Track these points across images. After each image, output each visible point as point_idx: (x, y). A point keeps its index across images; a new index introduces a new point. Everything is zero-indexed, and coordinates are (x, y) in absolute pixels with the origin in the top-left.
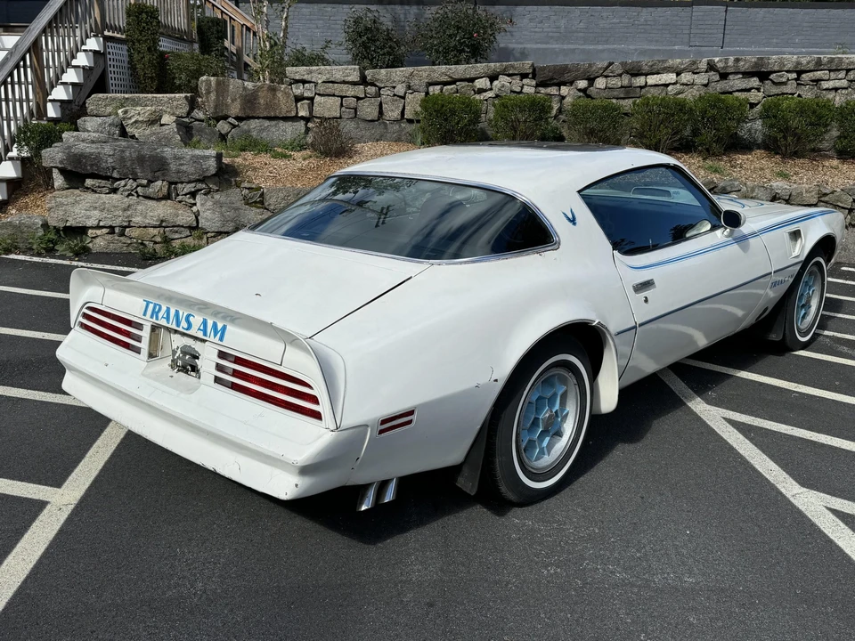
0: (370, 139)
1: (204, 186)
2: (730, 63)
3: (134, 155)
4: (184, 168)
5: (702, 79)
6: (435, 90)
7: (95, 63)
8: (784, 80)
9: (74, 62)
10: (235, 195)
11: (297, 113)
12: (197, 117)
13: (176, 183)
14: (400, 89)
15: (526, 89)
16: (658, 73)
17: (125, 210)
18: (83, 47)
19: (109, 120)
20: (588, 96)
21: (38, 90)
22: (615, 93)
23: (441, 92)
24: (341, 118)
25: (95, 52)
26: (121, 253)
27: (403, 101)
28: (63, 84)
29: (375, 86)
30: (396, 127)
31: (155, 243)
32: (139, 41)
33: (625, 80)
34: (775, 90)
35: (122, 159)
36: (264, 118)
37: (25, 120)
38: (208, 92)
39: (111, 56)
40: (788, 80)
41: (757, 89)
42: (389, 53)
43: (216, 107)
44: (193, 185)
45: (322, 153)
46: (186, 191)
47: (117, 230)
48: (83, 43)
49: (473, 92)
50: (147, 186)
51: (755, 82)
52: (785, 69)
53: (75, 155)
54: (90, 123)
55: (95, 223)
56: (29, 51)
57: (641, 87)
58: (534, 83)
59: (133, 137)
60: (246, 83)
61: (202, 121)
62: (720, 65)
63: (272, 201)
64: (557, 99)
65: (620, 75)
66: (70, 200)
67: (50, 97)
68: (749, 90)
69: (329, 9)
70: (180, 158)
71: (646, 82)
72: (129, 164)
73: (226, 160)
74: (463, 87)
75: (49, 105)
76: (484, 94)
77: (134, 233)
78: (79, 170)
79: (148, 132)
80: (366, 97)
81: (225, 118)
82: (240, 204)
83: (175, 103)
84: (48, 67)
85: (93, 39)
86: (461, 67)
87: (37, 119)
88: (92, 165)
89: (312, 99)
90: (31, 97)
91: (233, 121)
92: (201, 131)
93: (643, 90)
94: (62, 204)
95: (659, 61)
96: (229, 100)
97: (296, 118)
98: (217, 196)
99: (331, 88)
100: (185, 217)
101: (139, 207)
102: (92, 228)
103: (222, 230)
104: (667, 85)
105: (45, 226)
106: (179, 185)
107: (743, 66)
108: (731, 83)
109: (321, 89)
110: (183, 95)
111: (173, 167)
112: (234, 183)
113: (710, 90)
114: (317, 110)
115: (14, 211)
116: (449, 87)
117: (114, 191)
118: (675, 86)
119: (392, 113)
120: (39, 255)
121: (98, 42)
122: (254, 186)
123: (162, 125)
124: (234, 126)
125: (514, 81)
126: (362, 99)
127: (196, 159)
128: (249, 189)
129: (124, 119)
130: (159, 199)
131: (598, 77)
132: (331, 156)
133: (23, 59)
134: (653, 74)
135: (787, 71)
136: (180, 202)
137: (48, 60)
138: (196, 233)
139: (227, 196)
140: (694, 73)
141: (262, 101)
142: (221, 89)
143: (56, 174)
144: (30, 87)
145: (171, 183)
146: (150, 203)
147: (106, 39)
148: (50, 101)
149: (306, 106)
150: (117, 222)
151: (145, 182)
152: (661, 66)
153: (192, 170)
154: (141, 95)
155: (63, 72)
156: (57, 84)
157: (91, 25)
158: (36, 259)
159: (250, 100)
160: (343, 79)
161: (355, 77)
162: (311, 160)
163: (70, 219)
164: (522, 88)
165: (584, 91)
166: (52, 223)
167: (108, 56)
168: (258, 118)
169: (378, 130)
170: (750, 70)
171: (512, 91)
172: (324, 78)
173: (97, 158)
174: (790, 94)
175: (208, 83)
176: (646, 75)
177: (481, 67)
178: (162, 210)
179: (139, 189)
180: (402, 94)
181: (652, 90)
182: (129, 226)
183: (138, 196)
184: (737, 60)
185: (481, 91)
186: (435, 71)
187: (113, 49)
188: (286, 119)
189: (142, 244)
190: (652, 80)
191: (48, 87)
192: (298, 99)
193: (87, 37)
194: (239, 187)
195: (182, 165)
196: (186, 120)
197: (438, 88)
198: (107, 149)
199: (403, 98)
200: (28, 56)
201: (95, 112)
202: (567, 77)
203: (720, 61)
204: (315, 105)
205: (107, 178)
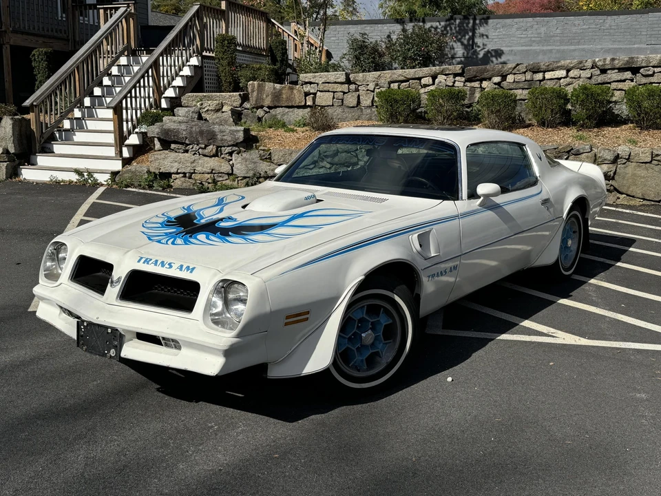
0: (351, 119)
1: (237, 148)
2: (608, 62)
3: (197, 130)
4: (225, 137)
5: (587, 74)
6: (394, 86)
7: (195, 73)
8: (651, 73)
9: (181, 73)
10: (254, 154)
11: (306, 103)
12: (246, 107)
13: (221, 147)
14: (371, 87)
15: (457, 84)
16: (553, 71)
17: (192, 163)
18: (188, 64)
19: (192, 109)
20: (502, 87)
21: (156, 91)
22: (521, 85)
23: (399, 88)
24: (333, 105)
25: (195, 66)
26: (189, 189)
27: (373, 93)
28: (172, 87)
29: (356, 84)
30: (369, 111)
31: (209, 183)
32: (222, 58)
33: (528, 76)
34: (644, 80)
35: (191, 133)
36: (286, 107)
37: (147, 110)
38: (253, 91)
39: (207, 69)
40: (654, 73)
41: (630, 80)
42: (372, 62)
43: (256, 101)
44: (230, 148)
45: (313, 128)
46: (226, 151)
47: (187, 175)
48: (187, 61)
49: (420, 87)
50: (205, 148)
51: (628, 75)
52: (651, 65)
53: (165, 130)
54: (180, 111)
55: (175, 170)
56: (151, 67)
57: (540, 81)
58: (463, 79)
59: (206, 120)
60: (276, 85)
61: (248, 109)
62: (600, 63)
63: (276, 158)
64: (479, 90)
65: (525, 73)
66: (163, 156)
67: (164, 96)
68: (624, 81)
69: (368, 28)
70: (223, 132)
71: (544, 77)
72: (194, 135)
73: (253, 133)
74: (413, 84)
75: (163, 101)
76: (428, 88)
77: (196, 177)
78: (167, 139)
79: (214, 117)
80: (349, 91)
81: (262, 107)
82: (257, 160)
83: (233, 98)
84: (163, 76)
85: (195, 58)
86: (413, 71)
87: (155, 109)
88: (174, 136)
89: (315, 94)
90: (151, 95)
91: (265, 109)
92: (247, 115)
93: (542, 83)
94: (158, 159)
95: (554, 62)
96: (265, 96)
97: (305, 107)
98: (244, 155)
99: (327, 87)
100: (226, 168)
101: (200, 161)
102: (174, 173)
103: (246, 175)
104: (560, 79)
105: (149, 172)
106: (223, 148)
107: (617, 64)
108: (609, 76)
109: (321, 87)
110: (238, 93)
111: (219, 137)
112: (254, 147)
113: (593, 81)
114: (319, 101)
115: (135, 164)
116: (404, 84)
117: (187, 151)
118: (565, 79)
119: (366, 101)
120: (144, 188)
121: (198, 59)
122: (266, 149)
123: (223, 112)
124: (267, 112)
125: (448, 79)
126: (346, 93)
127: (232, 132)
128: (263, 150)
129: (201, 109)
130: (211, 157)
131: (509, 74)
132: (318, 130)
133: (147, 72)
134: (550, 71)
135: (653, 67)
136: (223, 158)
137: (163, 72)
138: (231, 177)
139: (250, 155)
140: (582, 70)
141: (284, 96)
142: (261, 88)
143: (156, 141)
144: (151, 89)
145: (218, 147)
146: (206, 158)
147: (204, 57)
148: (164, 97)
149: (311, 98)
150: (187, 170)
151: (203, 146)
152: (555, 65)
153: (229, 139)
154: (214, 94)
155: (173, 79)
156: (169, 87)
157: (193, 49)
158: (141, 191)
159: (277, 96)
160: (335, 80)
161: (343, 79)
162: (307, 133)
163: (162, 168)
164: (454, 83)
165: (499, 84)
166: (152, 170)
167: (205, 69)
168: (282, 107)
169: (356, 112)
170: (623, 66)
171: (446, 86)
172: (323, 80)
173: (177, 132)
174: (657, 83)
175: (253, 86)
176: (544, 72)
177: (426, 70)
178: (213, 163)
179: (200, 150)
180: (372, 89)
181: (549, 82)
182: (194, 173)
183: (200, 155)
184: (613, 60)
185: (425, 86)
186: (394, 74)
187: (207, 63)
188: (299, 107)
189: (201, 183)
190: (548, 75)
191: (162, 89)
192: (307, 94)
193: (191, 57)
194: (257, 149)
195: (224, 136)
196: (239, 109)
197: (397, 84)
198: (183, 127)
199: (373, 91)
200: (150, 71)
201: (186, 104)
202: (486, 75)
203: (600, 60)
204: (317, 97)
205: (182, 144)
